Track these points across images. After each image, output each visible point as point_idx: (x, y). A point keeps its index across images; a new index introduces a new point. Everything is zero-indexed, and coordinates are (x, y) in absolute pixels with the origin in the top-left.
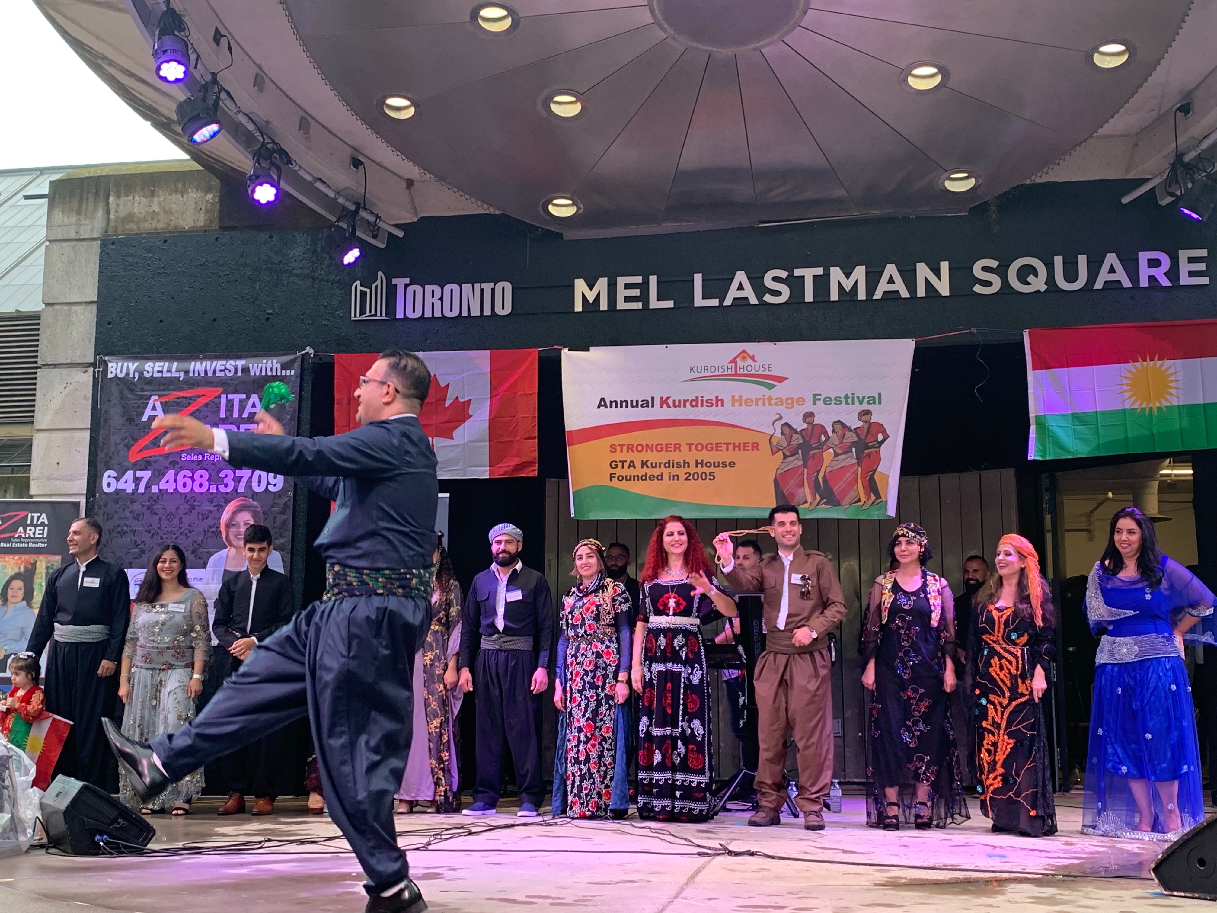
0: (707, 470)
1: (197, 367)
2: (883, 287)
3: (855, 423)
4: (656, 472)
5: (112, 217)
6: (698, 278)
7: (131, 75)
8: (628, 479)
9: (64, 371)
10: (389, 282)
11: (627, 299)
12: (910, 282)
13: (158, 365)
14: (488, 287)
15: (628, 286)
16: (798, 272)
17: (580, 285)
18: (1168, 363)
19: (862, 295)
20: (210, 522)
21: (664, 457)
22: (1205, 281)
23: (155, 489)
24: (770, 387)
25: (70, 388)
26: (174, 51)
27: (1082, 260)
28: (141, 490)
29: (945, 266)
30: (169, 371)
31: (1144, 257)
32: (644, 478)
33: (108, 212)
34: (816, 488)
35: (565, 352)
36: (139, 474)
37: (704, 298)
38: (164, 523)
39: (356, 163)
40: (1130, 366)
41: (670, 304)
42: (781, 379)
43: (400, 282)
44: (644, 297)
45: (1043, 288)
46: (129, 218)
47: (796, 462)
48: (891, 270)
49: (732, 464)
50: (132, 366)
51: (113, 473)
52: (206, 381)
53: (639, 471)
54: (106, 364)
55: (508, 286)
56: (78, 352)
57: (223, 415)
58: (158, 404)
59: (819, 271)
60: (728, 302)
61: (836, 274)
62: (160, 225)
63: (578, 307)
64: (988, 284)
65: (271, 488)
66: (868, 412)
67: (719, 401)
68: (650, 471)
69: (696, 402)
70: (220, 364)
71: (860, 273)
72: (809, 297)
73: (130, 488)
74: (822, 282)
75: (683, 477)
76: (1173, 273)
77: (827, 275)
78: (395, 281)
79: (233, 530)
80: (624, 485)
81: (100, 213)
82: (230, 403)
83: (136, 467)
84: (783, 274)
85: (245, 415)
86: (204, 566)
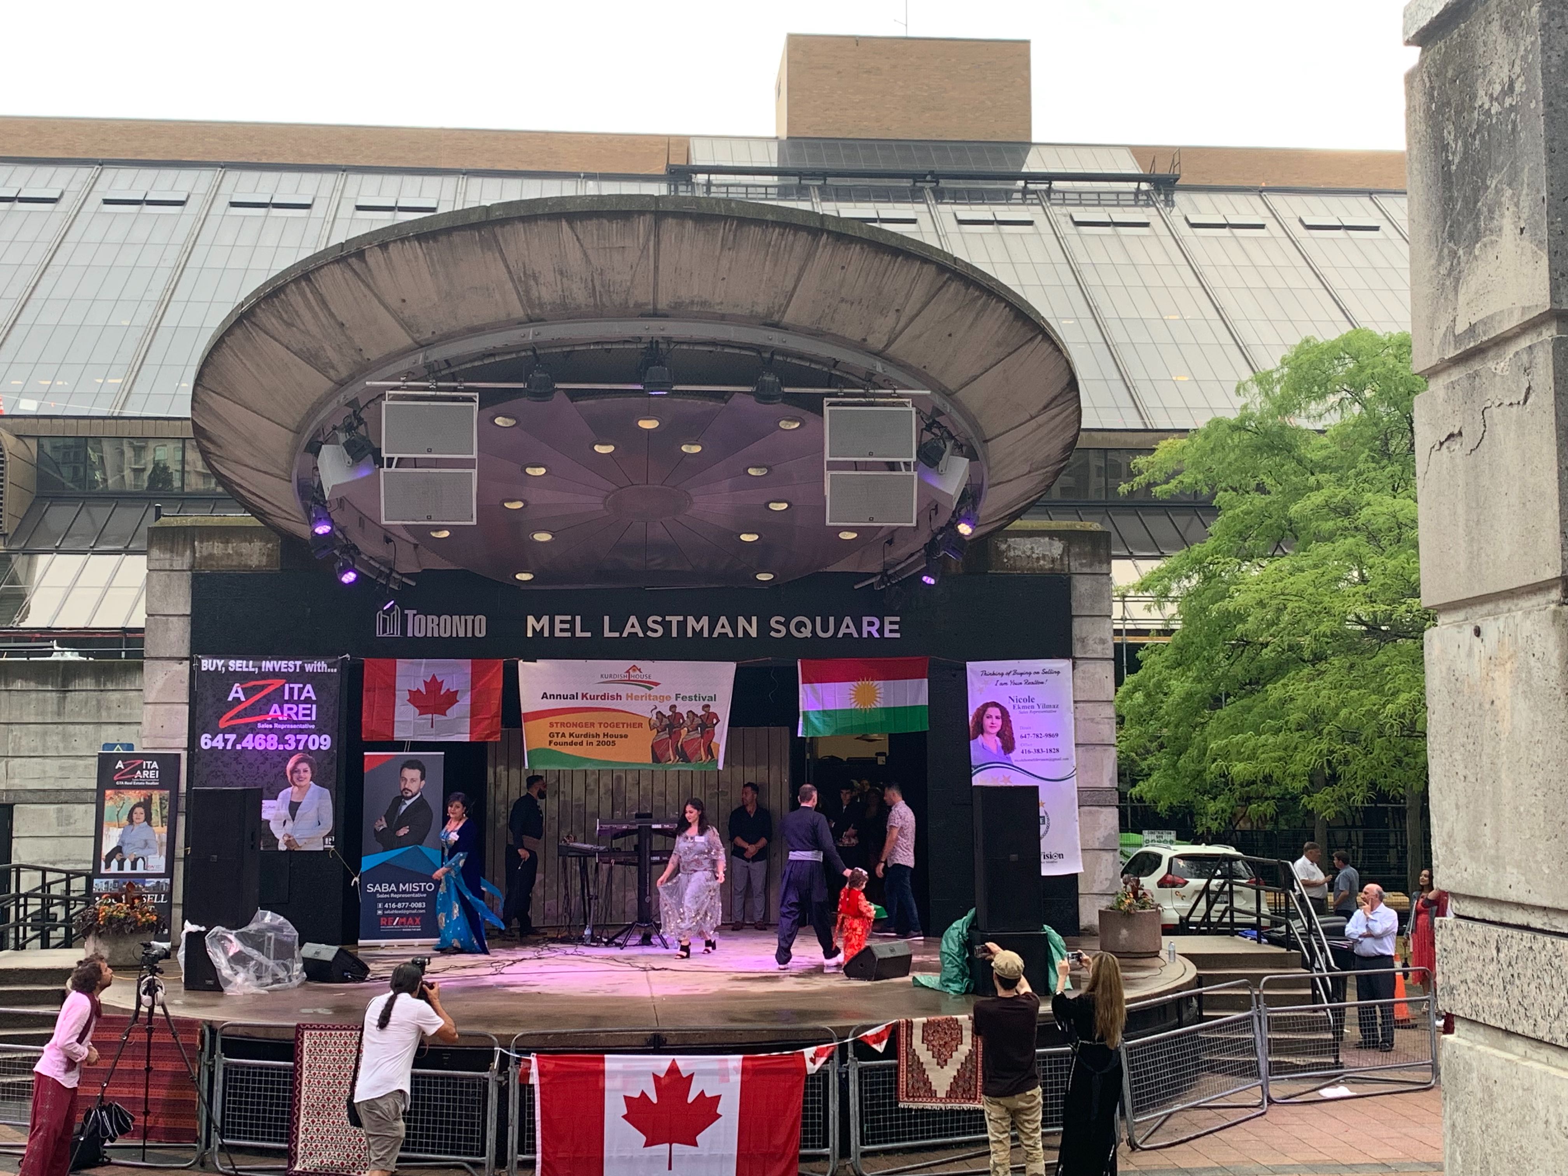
0: (611, 740)
1: (268, 665)
2: (718, 630)
3: (700, 712)
4: (579, 740)
5: (197, 555)
6: (606, 619)
7: (254, 494)
8: (561, 744)
9: (165, 662)
10: (402, 612)
11: (562, 630)
12: (734, 628)
13: (239, 663)
14: (470, 618)
15: (562, 622)
16: (668, 618)
17: (531, 620)
18: (876, 682)
19: (706, 634)
20: (279, 769)
21: (583, 731)
22: (898, 635)
23: (239, 747)
24: (650, 688)
25: (169, 674)
26: (325, 519)
27: (832, 619)
28: (229, 747)
29: (754, 619)
30: (247, 667)
31: (866, 620)
32: (571, 744)
33: (194, 552)
34: (676, 752)
35: (521, 662)
36: (227, 736)
37: (610, 631)
38: (246, 769)
39: (388, 540)
40: (855, 683)
41: (589, 635)
42: (657, 684)
43: (410, 613)
44: (572, 630)
45: (810, 635)
46: (211, 556)
47: (665, 735)
48: (723, 620)
49: (626, 736)
50: (220, 663)
51: (209, 736)
52: (275, 674)
53: (568, 739)
54: (200, 661)
55: (483, 618)
56: (175, 650)
57: (286, 698)
58: (240, 690)
59: (681, 618)
60: (625, 635)
61: (691, 619)
62: (234, 563)
63: (530, 634)
64: (779, 631)
65: (322, 748)
66: (708, 706)
67: (619, 697)
68: (575, 740)
69: (604, 697)
70: (283, 663)
71: (705, 620)
72: (674, 634)
73: (221, 746)
74: (682, 625)
75: (595, 743)
76: (881, 630)
77: (685, 620)
78: (406, 612)
79: (295, 775)
80: (558, 748)
81: (188, 553)
82: (291, 690)
83: (224, 732)
84: (659, 619)
85: (302, 698)
86: (276, 799)
